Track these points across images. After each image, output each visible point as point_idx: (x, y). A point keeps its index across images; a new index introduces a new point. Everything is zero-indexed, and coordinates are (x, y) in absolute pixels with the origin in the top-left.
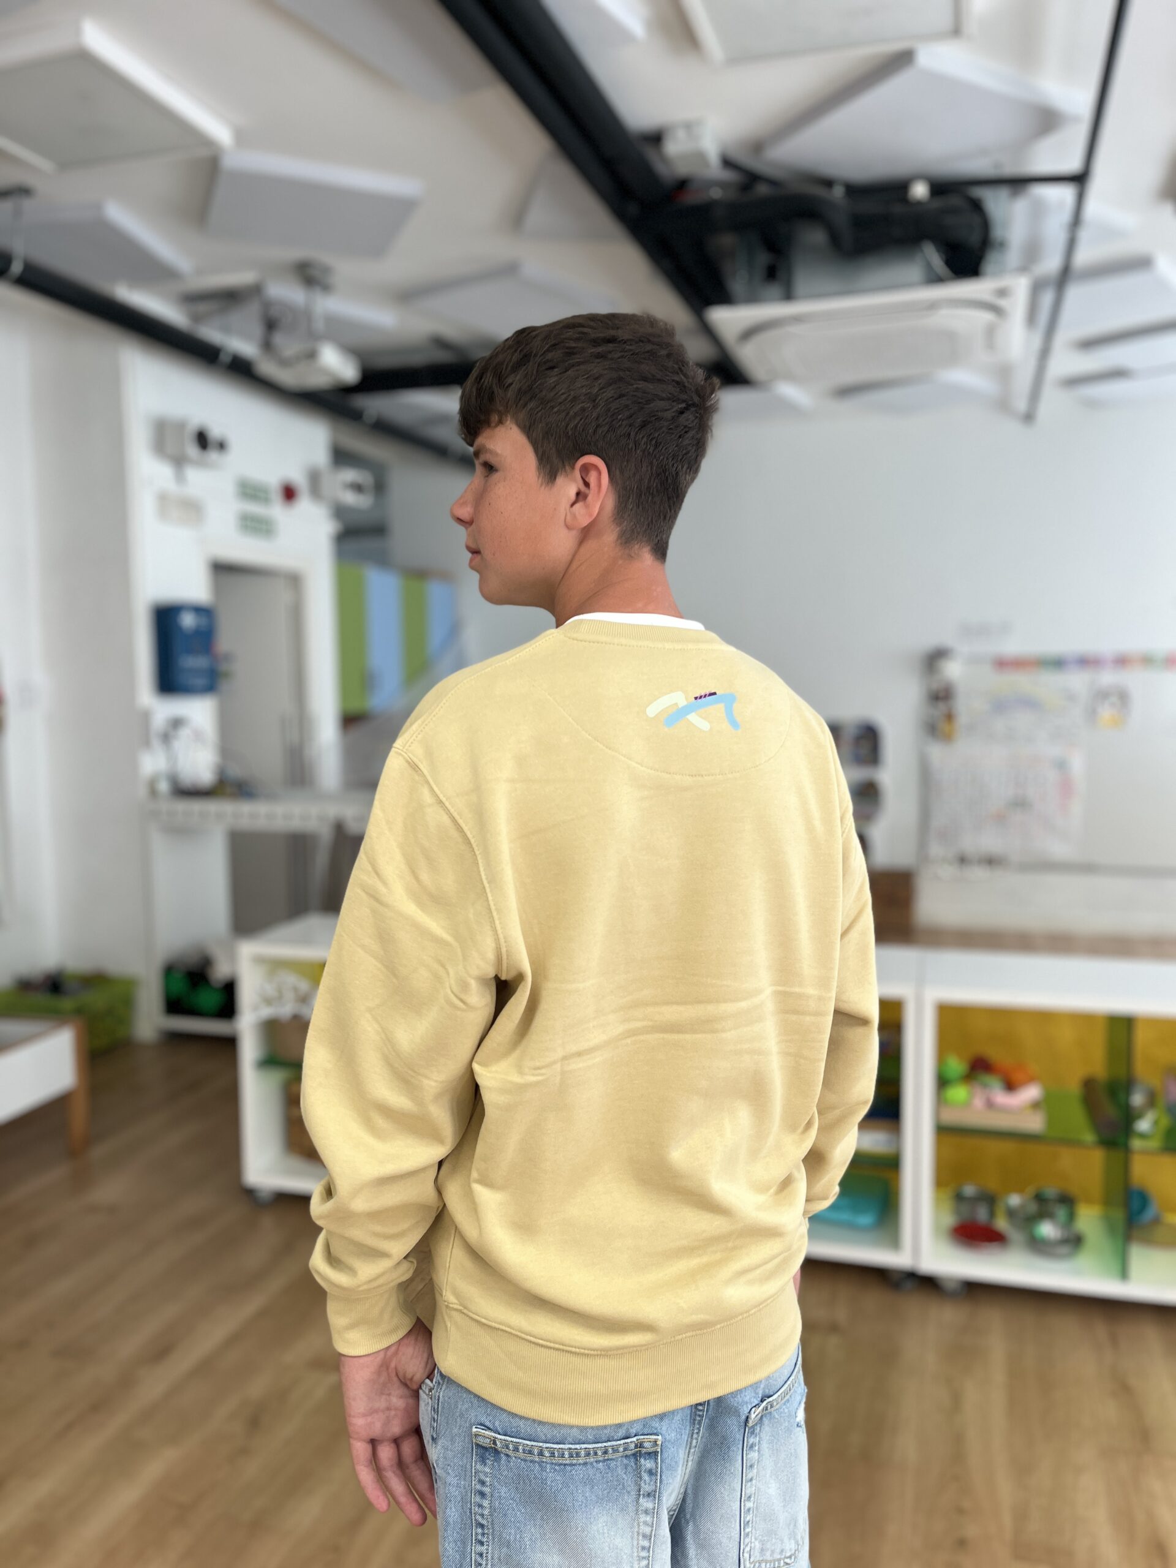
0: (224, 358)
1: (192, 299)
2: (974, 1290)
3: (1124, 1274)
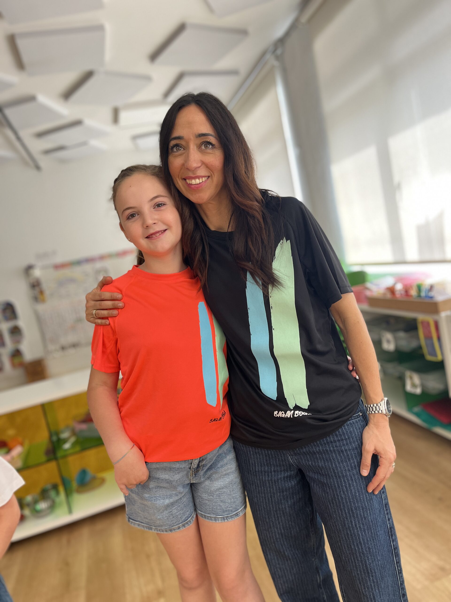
3: (70, 511)
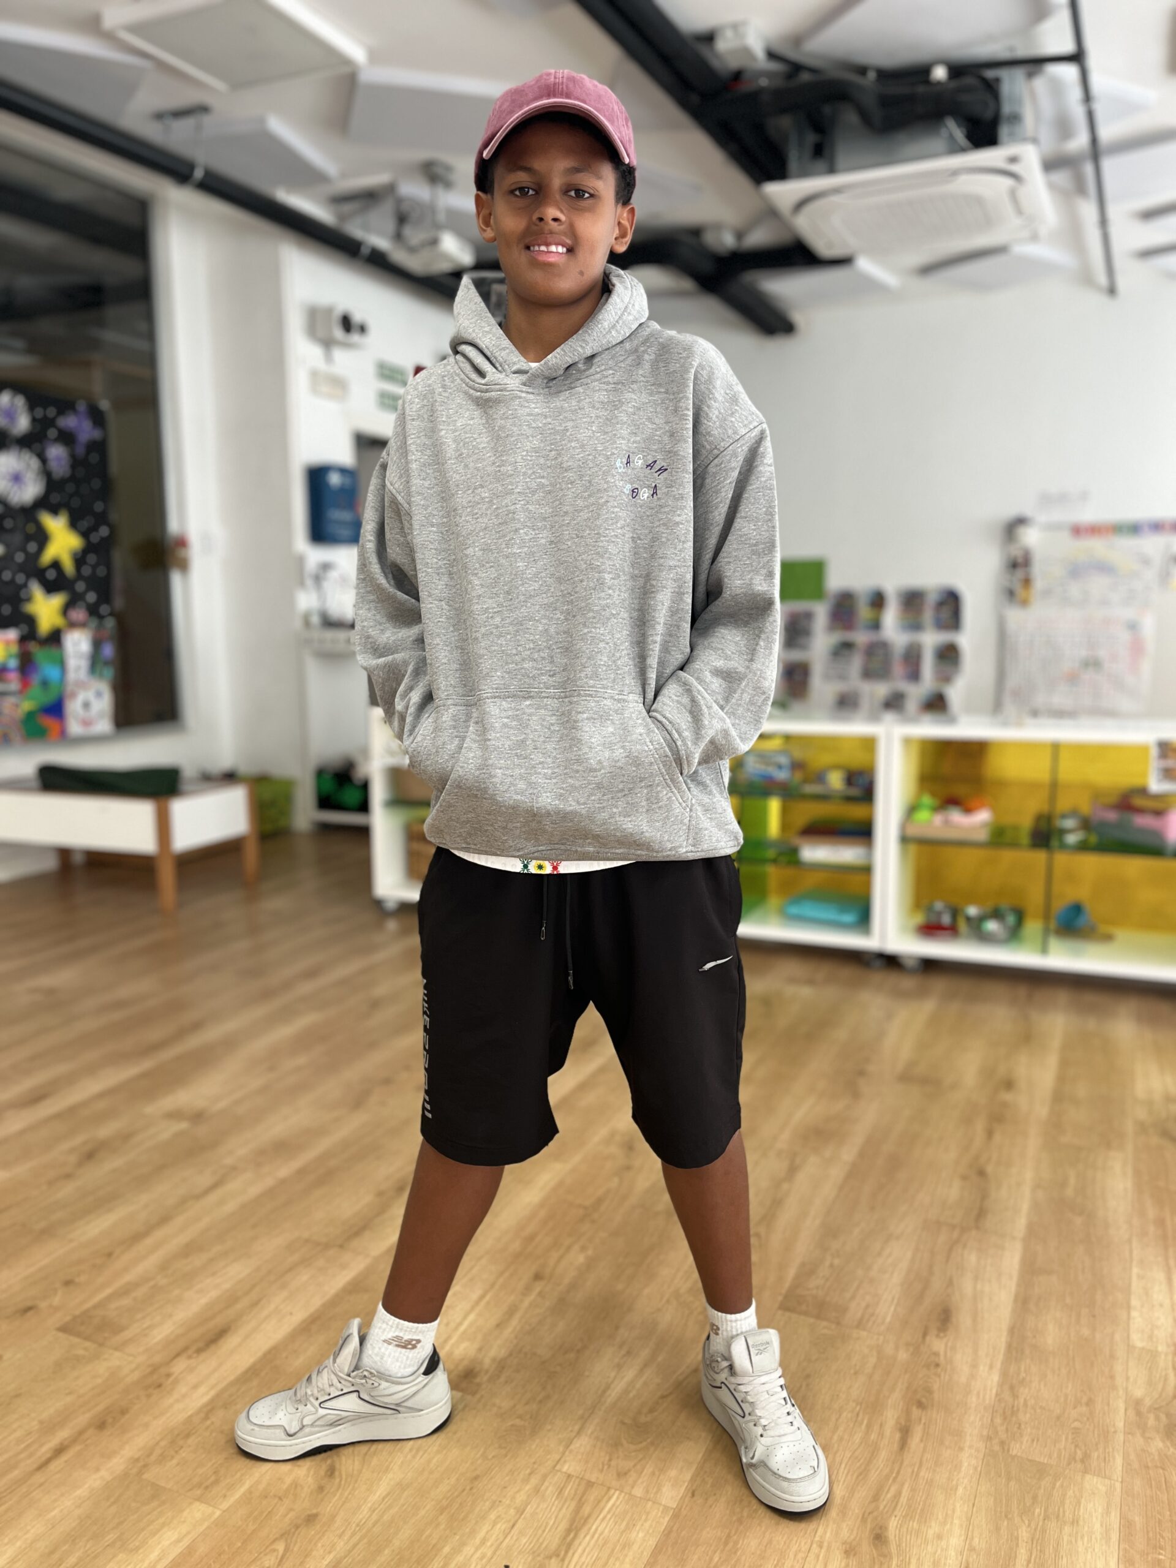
0: (365, 251)
1: (339, 200)
2: (930, 965)
3: (1044, 950)
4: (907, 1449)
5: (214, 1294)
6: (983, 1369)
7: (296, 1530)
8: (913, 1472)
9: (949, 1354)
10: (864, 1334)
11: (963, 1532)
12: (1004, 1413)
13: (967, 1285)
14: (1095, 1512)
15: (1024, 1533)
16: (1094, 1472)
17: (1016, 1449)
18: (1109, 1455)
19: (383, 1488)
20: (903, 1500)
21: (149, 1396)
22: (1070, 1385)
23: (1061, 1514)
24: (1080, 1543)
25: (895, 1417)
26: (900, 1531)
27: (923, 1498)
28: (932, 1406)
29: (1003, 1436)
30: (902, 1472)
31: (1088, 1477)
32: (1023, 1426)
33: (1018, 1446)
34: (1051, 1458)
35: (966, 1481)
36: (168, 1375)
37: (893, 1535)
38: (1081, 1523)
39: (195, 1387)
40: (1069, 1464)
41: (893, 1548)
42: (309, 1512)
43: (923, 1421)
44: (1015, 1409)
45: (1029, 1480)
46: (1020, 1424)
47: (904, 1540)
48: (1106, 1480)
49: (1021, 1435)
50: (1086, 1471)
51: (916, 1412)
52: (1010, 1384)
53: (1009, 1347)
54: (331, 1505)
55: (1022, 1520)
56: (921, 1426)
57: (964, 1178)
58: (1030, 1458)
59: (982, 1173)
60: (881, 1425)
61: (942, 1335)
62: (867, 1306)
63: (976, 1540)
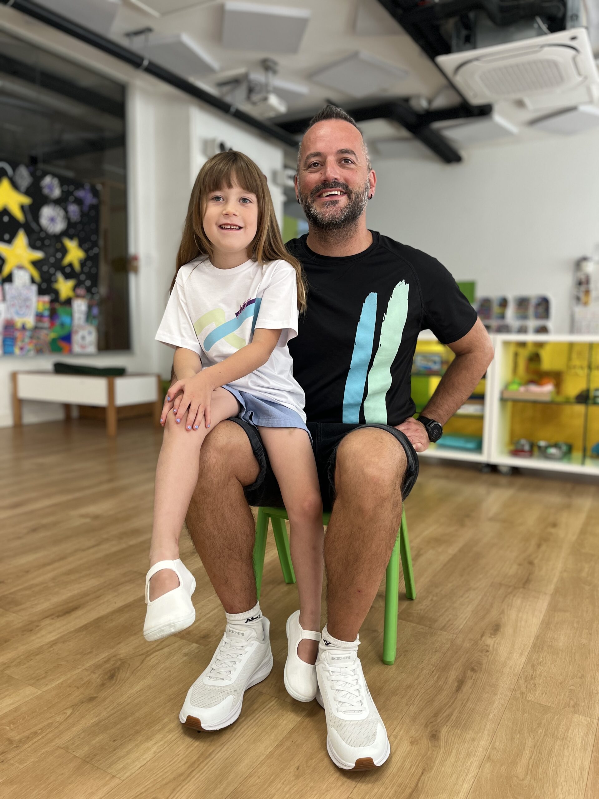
0: (233, 110)
1: (221, 84)
2: (516, 471)
3: (583, 463)
4: (460, 691)
5: (76, 592)
6: (515, 656)
7: (81, 704)
8: (462, 704)
9: (495, 646)
10: (445, 633)
11: (489, 739)
12: (526, 678)
13: (513, 614)
14: (578, 734)
15: (529, 742)
16: (581, 713)
17: (530, 697)
18: (591, 706)
19: (138, 687)
20: (454, 717)
21: (23, 635)
22: (571, 668)
23: (555, 735)
24: (566, 751)
25: (457, 674)
26: (448, 734)
27: (466, 718)
28: (481, 671)
29: (523, 689)
30: (455, 703)
31: (577, 716)
32: (537, 686)
33: (532, 695)
34: (553, 704)
35: (496, 711)
36: (38, 626)
37: (444, 736)
38: (568, 739)
39: (50, 633)
40: (564, 708)
41: (442, 744)
42: (92, 696)
43: (473, 678)
44: (534, 676)
45: (537, 714)
46: (535, 685)
47: (450, 739)
48: (588, 718)
49: (535, 690)
50: (575, 712)
51: (469, 673)
52: (532, 664)
53: (534, 645)
54: (106, 693)
55: (529, 735)
56: (472, 680)
57: (520, 565)
58: (539, 702)
59: (531, 563)
60: (447, 678)
61: (493, 637)
62: (449, 620)
63: (497, 744)
